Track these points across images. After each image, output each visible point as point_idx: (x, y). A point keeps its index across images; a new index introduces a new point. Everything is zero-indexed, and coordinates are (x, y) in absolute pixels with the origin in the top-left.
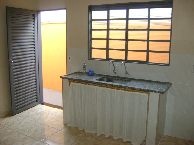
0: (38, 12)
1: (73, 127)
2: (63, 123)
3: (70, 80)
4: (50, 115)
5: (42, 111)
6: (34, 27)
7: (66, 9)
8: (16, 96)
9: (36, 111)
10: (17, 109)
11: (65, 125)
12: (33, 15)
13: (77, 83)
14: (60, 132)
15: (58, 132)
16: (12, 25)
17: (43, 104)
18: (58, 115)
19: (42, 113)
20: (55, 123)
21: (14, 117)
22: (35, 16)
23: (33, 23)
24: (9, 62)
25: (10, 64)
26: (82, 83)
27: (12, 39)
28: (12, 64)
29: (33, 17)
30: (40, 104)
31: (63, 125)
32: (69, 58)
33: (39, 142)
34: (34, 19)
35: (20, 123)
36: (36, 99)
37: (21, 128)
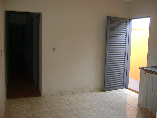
0: (130, 20)
1: (144, 108)
2: (137, 104)
3: (146, 71)
4: (130, 97)
5: (125, 93)
6: (126, 31)
7: (149, 17)
8: (108, 78)
9: (121, 92)
10: (108, 88)
11: (139, 105)
12: (126, 22)
13: (151, 73)
14: (133, 108)
15: (132, 109)
16: (110, 29)
17: (127, 88)
18: (136, 98)
19: (125, 94)
20: (131, 103)
21: (105, 92)
22: (128, 23)
23: (126, 28)
24: (106, 54)
25: (106, 55)
26: (155, 74)
27: (110, 41)
28: (108, 56)
29: (126, 24)
30: (125, 88)
31: (137, 105)
32: (150, 55)
33: (116, 111)
34: (126, 25)
35: (108, 97)
36: (122, 84)
37: (107, 100)
